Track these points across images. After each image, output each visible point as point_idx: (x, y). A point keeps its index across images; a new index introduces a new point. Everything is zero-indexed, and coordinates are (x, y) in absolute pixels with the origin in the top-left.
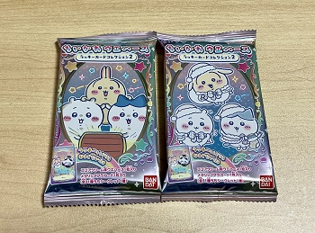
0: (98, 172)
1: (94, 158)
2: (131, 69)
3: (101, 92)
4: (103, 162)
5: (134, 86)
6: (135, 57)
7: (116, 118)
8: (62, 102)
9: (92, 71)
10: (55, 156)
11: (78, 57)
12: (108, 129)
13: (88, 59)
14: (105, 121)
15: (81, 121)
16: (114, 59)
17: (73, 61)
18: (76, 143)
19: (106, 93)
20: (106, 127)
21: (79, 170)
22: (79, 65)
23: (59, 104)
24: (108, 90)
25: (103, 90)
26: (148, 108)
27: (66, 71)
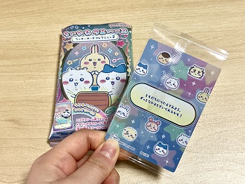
0: (90, 121)
1: (86, 110)
2: (114, 45)
3: (91, 63)
4: (93, 113)
5: (117, 57)
6: (116, 37)
7: (103, 81)
8: (62, 71)
9: (84, 48)
10: (56, 110)
11: (74, 39)
12: (97, 89)
13: (81, 40)
14: (95, 83)
15: (76, 84)
16: (101, 39)
17: (70, 42)
18: (72, 100)
19: (95, 63)
20: (95, 88)
21: (75, 120)
22: (75, 45)
23: (60, 73)
24: (97, 61)
25: (93, 61)
26: (128, 73)
27: (65, 50)
